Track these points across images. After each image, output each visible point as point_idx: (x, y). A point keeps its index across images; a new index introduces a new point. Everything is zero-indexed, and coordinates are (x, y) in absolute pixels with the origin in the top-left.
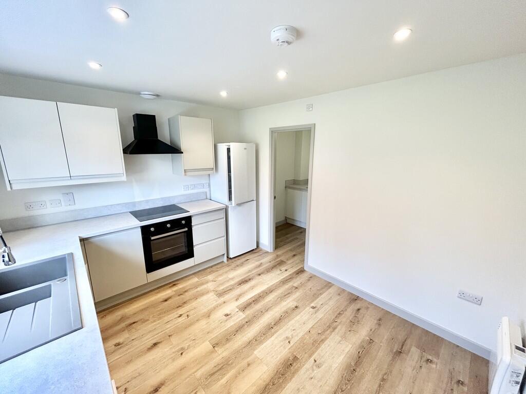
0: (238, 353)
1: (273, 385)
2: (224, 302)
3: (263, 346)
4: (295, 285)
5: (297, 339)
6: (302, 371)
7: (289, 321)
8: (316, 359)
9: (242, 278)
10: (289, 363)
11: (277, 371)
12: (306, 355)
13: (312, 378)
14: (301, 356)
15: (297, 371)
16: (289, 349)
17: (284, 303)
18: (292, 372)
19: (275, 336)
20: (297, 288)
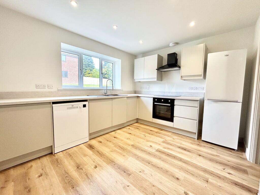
0: (130, 152)
1: (114, 164)
2: (159, 144)
3: (135, 160)
4: (210, 180)
5: (144, 176)
6: (121, 178)
7: (159, 173)
8: (129, 187)
9: (187, 148)
10: (126, 171)
11: (121, 166)
12: (132, 181)
13: (116, 182)
14: (131, 178)
15: (121, 174)
16: (135, 172)
17: (177, 170)
18: (121, 172)
19: (143, 165)
20: (208, 182)
